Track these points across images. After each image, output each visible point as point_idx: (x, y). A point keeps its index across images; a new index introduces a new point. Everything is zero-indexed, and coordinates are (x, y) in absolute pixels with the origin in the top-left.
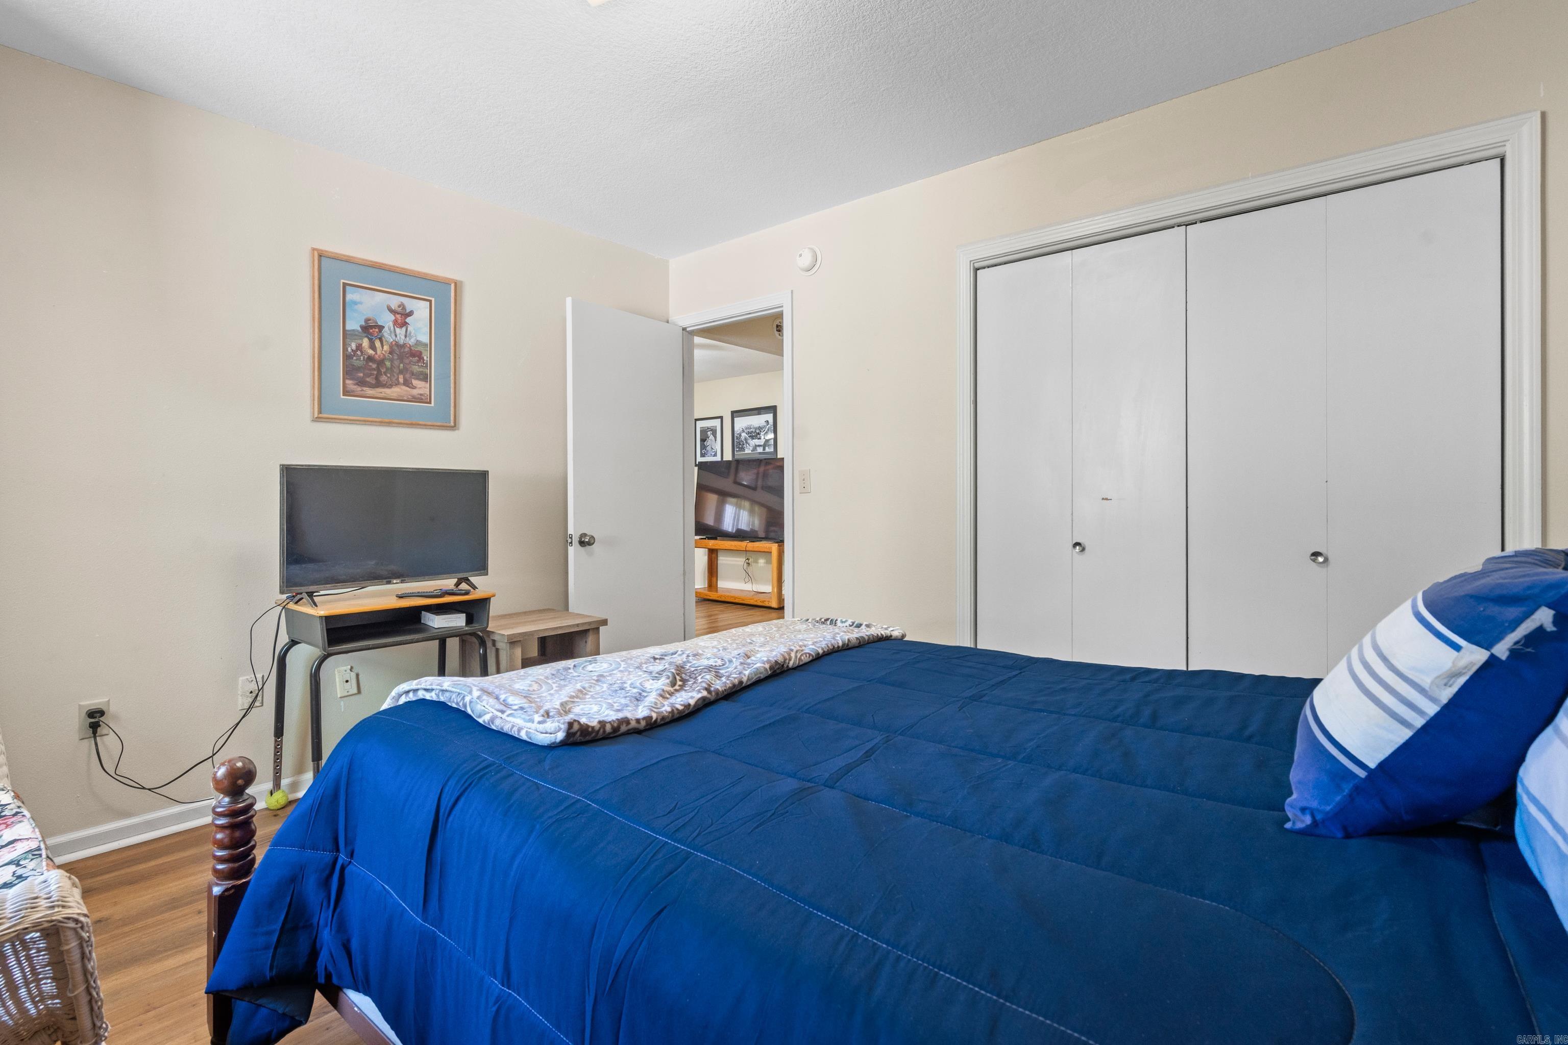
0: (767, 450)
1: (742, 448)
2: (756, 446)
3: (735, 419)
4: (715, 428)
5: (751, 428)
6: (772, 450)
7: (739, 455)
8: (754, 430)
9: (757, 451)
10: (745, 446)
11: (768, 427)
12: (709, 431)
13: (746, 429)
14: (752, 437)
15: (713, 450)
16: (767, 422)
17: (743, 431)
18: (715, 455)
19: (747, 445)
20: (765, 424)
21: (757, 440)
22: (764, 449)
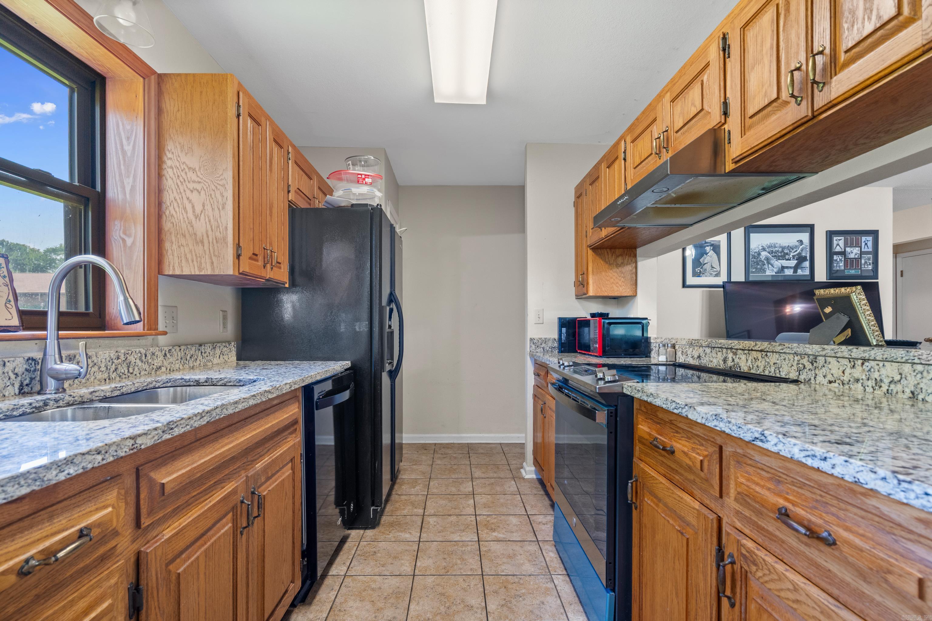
0: (800, 272)
1: (761, 269)
2: (783, 268)
3: (751, 234)
4: (717, 244)
5: (775, 247)
6: (807, 272)
7: (754, 277)
8: (780, 250)
9: (784, 273)
10: (766, 266)
11: (801, 247)
12: (708, 246)
13: (769, 247)
14: (778, 258)
15: (715, 270)
16: (801, 242)
17: (764, 249)
18: (718, 275)
19: (770, 266)
20: (797, 244)
21: (784, 261)
22: (795, 271)
